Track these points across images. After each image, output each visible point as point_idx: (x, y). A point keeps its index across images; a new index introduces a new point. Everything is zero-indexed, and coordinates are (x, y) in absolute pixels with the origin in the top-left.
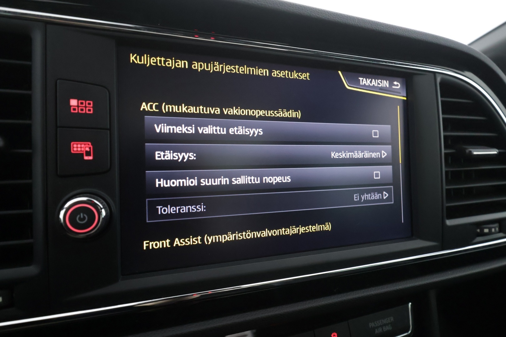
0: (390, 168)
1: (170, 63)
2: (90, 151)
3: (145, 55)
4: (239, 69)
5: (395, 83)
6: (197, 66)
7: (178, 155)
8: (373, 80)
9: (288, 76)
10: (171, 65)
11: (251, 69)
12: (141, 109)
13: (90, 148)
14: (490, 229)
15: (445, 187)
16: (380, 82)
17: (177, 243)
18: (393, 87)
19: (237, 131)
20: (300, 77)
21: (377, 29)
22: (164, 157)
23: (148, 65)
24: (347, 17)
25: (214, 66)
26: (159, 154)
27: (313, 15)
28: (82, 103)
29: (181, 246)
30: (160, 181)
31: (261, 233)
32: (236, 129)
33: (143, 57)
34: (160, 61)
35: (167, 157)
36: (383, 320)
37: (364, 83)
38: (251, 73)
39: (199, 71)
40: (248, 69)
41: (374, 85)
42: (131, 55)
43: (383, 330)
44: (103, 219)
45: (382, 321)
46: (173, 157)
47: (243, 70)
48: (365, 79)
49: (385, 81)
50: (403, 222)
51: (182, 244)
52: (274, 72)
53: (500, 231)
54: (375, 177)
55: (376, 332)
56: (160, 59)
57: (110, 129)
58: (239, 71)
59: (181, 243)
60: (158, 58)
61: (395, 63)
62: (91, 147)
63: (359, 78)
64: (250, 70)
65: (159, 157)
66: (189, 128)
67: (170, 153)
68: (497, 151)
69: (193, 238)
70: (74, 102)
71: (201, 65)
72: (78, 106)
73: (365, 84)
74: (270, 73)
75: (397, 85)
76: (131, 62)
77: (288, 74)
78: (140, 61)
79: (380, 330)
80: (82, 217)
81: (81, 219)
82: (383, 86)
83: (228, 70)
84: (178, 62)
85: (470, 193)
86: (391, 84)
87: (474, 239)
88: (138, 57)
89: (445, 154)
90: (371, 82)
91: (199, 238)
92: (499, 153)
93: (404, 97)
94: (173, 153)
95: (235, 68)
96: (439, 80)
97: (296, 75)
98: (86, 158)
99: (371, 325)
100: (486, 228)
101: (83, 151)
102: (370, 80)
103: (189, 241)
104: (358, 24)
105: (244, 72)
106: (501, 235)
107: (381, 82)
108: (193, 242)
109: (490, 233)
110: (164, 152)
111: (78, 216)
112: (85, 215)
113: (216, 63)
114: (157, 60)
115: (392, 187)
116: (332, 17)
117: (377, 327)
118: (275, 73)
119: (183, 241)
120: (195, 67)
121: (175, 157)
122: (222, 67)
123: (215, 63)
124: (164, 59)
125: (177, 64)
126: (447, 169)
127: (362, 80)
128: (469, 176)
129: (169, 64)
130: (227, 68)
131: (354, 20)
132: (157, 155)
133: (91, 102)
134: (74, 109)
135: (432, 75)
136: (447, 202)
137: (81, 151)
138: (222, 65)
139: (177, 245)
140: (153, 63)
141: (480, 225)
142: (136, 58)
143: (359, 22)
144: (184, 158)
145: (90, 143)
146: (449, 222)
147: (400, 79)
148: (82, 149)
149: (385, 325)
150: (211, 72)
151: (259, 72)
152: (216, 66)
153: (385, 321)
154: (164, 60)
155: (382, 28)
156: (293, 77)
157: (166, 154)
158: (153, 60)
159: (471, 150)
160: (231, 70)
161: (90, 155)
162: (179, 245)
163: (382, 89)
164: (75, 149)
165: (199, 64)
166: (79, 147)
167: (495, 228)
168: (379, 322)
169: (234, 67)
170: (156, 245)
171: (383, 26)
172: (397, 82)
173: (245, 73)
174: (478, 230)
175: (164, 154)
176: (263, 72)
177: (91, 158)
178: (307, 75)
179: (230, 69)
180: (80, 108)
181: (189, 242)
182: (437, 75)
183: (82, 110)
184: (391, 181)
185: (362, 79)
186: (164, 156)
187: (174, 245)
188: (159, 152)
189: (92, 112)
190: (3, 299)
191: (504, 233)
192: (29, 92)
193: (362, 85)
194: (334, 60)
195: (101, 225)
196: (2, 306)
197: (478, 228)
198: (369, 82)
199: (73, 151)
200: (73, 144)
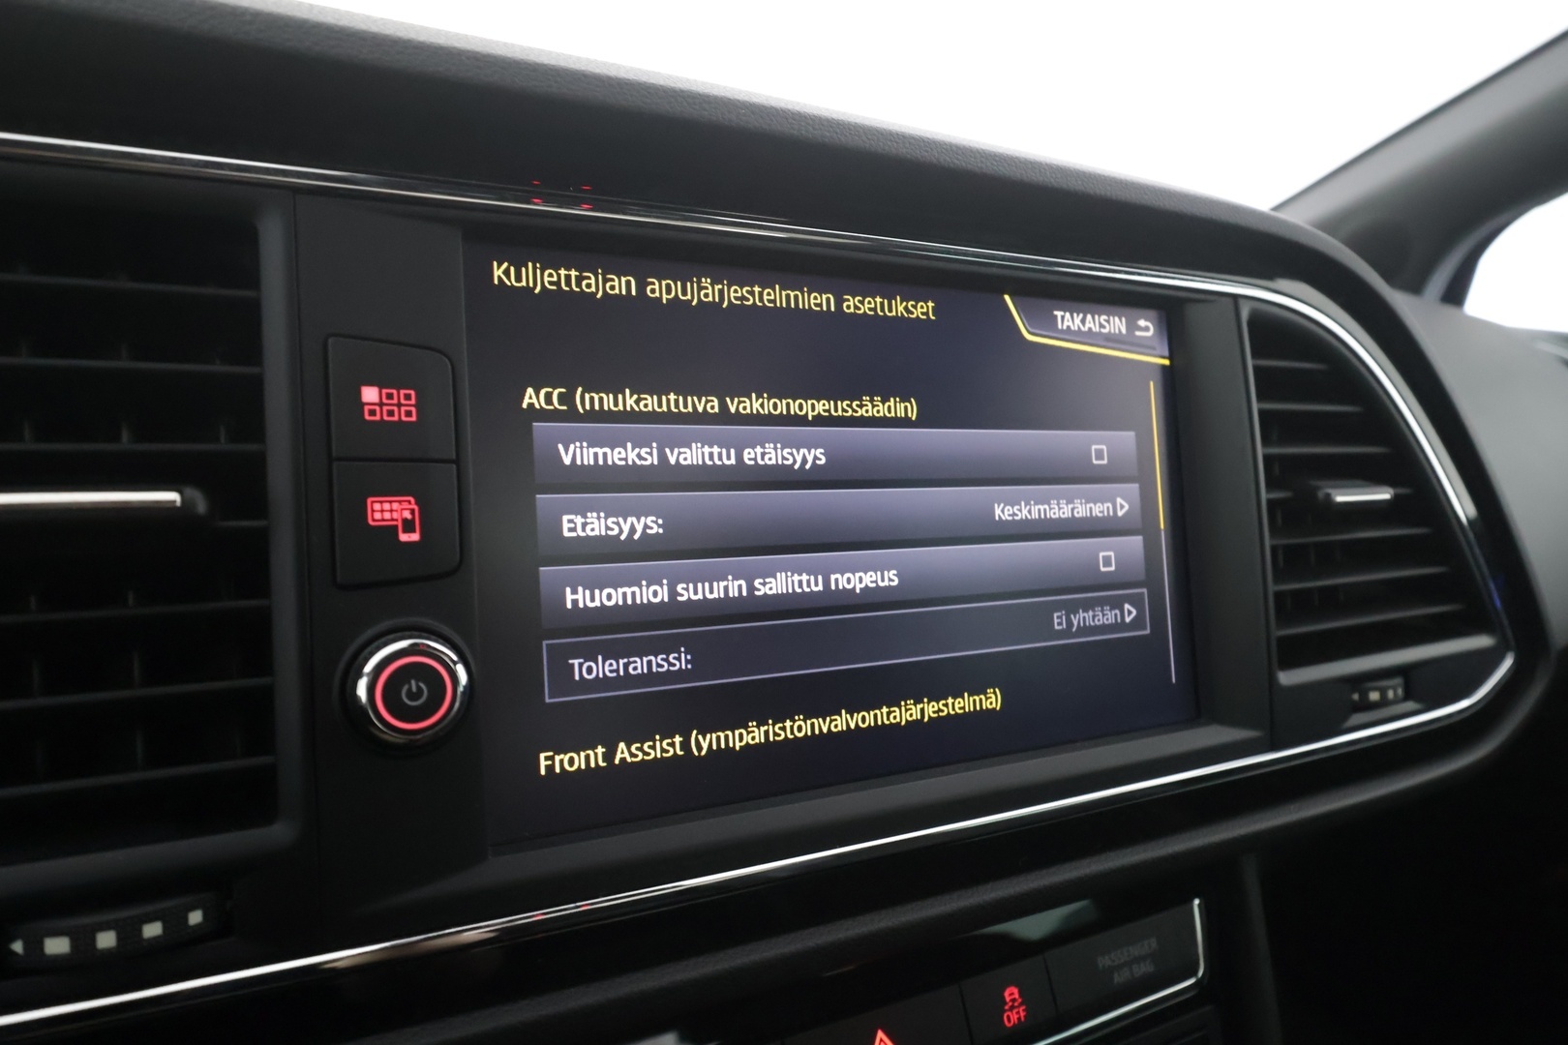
0: (1138, 540)
1: (592, 284)
3: (530, 264)
4: (761, 294)
5: (1142, 323)
6: (659, 289)
7: (618, 524)
8: (1089, 317)
9: (882, 310)
10: (593, 289)
11: (792, 294)
12: (525, 406)
13: (412, 512)
14: (1383, 692)
15: (1272, 588)
16: (1105, 320)
17: (623, 756)
18: (1138, 333)
19: (763, 455)
20: (912, 313)
21: (1098, 192)
22: (584, 530)
23: (537, 291)
25: (700, 288)
26: (570, 521)
27: (945, 160)
28: (390, 396)
29: (632, 762)
30: (574, 592)
31: (831, 721)
32: (759, 450)
33: (524, 270)
34: (568, 278)
35: (593, 530)
36: (1131, 949)
37: (1066, 324)
38: (793, 306)
39: (664, 301)
40: (784, 293)
41: (1090, 329)
42: (495, 263)
43: (1131, 972)
44: (463, 693)
45: (1128, 951)
46: (608, 528)
47: (772, 297)
48: (1068, 315)
49: (1117, 319)
50: (1174, 680)
51: (636, 756)
52: (848, 300)
53: (1407, 697)
54: (1104, 566)
55: (1117, 979)
56: (567, 272)
57: (457, 461)
58: (761, 299)
59: (633, 755)
60: (563, 272)
61: (1139, 274)
62: (416, 508)
63: (1056, 313)
64: (788, 296)
65: (571, 530)
66: (644, 451)
67: (599, 518)
68: (1392, 492)
69: (661, 741)
70: (370, 394)
71: (668, 287)
72: (381, 404)
73: (1068, 327)
74: (839, 302)
75: (1147, 329)
76: (496, 282)
77: (882, 304)
78: (518, 279)
79: (1126, 974)
80: (414, 689)
81: (412, 696)
82: (1112, 331)
83: (736, 298)
84: (613, 280)
85: (1331, 601)
86: (1132, 326)
87: (1346, 718)
88: (512, 269)
89: (1270, 502)
90: (1083, 321)
91: (678, 739)
92: (1396, 498)
93: (1163, 357)
94: (606, 518)
95: (752, 293)
96: (1245, 314)
97: (901, 308)
98: (404, 537)
99: (1104, 961)
100: (1375, 689)
101: (397, 520)
102: (1081, 315)
103: (653, 747)
104: (1052, 180)
105: (774, 301)
106: (1410, 705)
107: (1108, 321)
108: (663, 750)
109: (1384, 702)
110: (585, 517)
111: (406, 687)
112: (422, 685)
113: (706, 282)
114: (559, 275)
115: (1145, 590)
116: (989, 164)
117: (1120, 967)
118: (851, 303)
119: (637, 749)
120: (653, 291)
121: (612, 529)
122: (721, 292)
123: (703, 280)
124: (577, 273)
125: (608, 285)
126: (1275, 542)
127: (1063, 317)
128: (1329, 558)
129: (589, 286)
130: (734, 294)
131: (1043, 170)
132: (566, 526)
133: (412, 393)
134: (372, 413)
135: (1230, 301)
136: (1280, 625)
138: (720, 286)
139: (623, 760)
140: (550, 283)
141: (1360, 681)
142: (507, 273)
144: (633, 530)
146: (1287, 678)
147: (1152, 313)
148: (395, 515)
149: (1139, 960)
150: (694, 303)
151: (812, 301)
152: (707, 288)
153: (1135, 951)
154: (576, 276)
155: (1109, 188)
156: (894, 313)
157: (588, 520)
158: (550, 275)
159: (1330, 491)
160: (743, 298)
161: (414, 531)
162: (629, 760)
163: (1111, 340)
164: (378, 516)
165: (664, 283)
167: (1395, 689)
168: (1122, 954)
169: (749, 289)
170: (571, 762)
171: (1110, 186)
172: (1146, 320)
173: (778, 305)
174: (1356, 697)
175: (583, 520)
176: (819, 301)
177: (415, 537)
178: (928, 307)
179: (739, 295)
181: (652, 752)
182: (1242, 302)
183: (391, 413)
184: (1142, 577)
185: (1062, 313)
186: (584, 525)
187: (617, 762)
188: (572, 517)
189: (414, 418)
190: (205, 916)
191: (1417, 700)
192: (254, 370)
193: (1062, 331)
194: (995, 270)
195: (459, 709)
196: (200, 935)
197: (1354, 692)
198: (1077, 321)
199: (374, 520)
200: (373, 502)
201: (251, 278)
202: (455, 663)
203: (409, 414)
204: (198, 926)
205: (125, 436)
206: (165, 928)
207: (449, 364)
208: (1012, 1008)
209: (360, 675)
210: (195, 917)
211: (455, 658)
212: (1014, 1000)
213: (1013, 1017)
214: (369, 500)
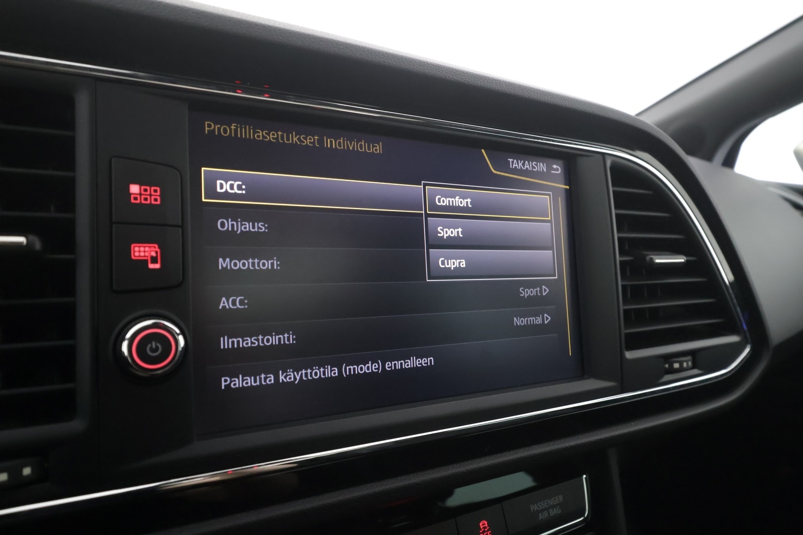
2: (157, 257)
5: (555, 166)
13: (156, 252)
14: (681, 363)
15: (622, 308)
16: (535, 164)
18: (552, 172)
21: (530, 96)
24: (492, 81)
27: (449, 77)
28: (146, 190)
36: (549, 501)
37: (514, 165)
41: (527, 168)
43: (549, 513)
44: (181, 351)
45: (547, 502)
48: (515, 161)
49: (541, 164)
50: (570, 354)
53: (693, 367)
55: (541, 517)
57: (182, 227)
61: (553, 141)
62: (159, 251)
63: (509, 159)
68: (685, 258)
70: (134, 189)
72: (140, 194)
73: (515, 167)
75: (557, 170)
79: (546, 514)
80: (154, 347)
81: (153, 350)
82: (539, 170)
85: (655, 315)
86: (549, 168)
87: (661, 377)
89: (621, 262)
90: (523, 164)
92: (687, 261)
93: (565, 185)
96: (608, 163)
98: (151, 266)
99: (534, 508)
100: (676, 362)
101: (148, 257)
102: (522, 161)
106: (696, 371)
107: (537, 165)
109: (681, 370)
111: (149, 346)
112: (159, 345)
115: (555, 307)
116: (472, 79)
117: (542, 511)
126: (624, 283)
127: (513, 162)
128: (654, 293)
131: (501, 84)
133: (158, 189)
134: (136, 199)
135: (601, 157)
136: (627, 327)
137: (145, 256)
141: (669, 358)
143: (507, 87)
145: (156, 246)
146: (629, 355)
147: (560, 162)
148: (147, 254)
149: (553, 507)
153: (551, 502)
155: (536, 95)
159: (652, 257)
161: (157, 263)
163: (538, 175)
164: (137, 254)
166: (142, 251)
167: (687, 362)
168: (544, 503)
171: (537, 93)
172: (557, 165)
174: (667, 366)
177: (157, 266)
180: (143, 197)
182: (606, 156)
183: (146, 199)
189: (158, 202)
190: (32, 470)
191: (699, 369)
192: (71, 174)
193: (512, 169)
194: (476, 135)
195: (178, 360)
196: (30, 481)
197: (666, 364)
198: (520, 164)
199: (135, 256)
200: (134, 247)
201: (71, 125)
202: (178, 335)
203: (156, 200)
204: (28, 476)
206: (9, 476)
207: (178, 173)
208: (483, 532)
209: (124, 339)
210: (27, 471)
211: (178, 331)
212: (485, 528)
214: (132, 246)
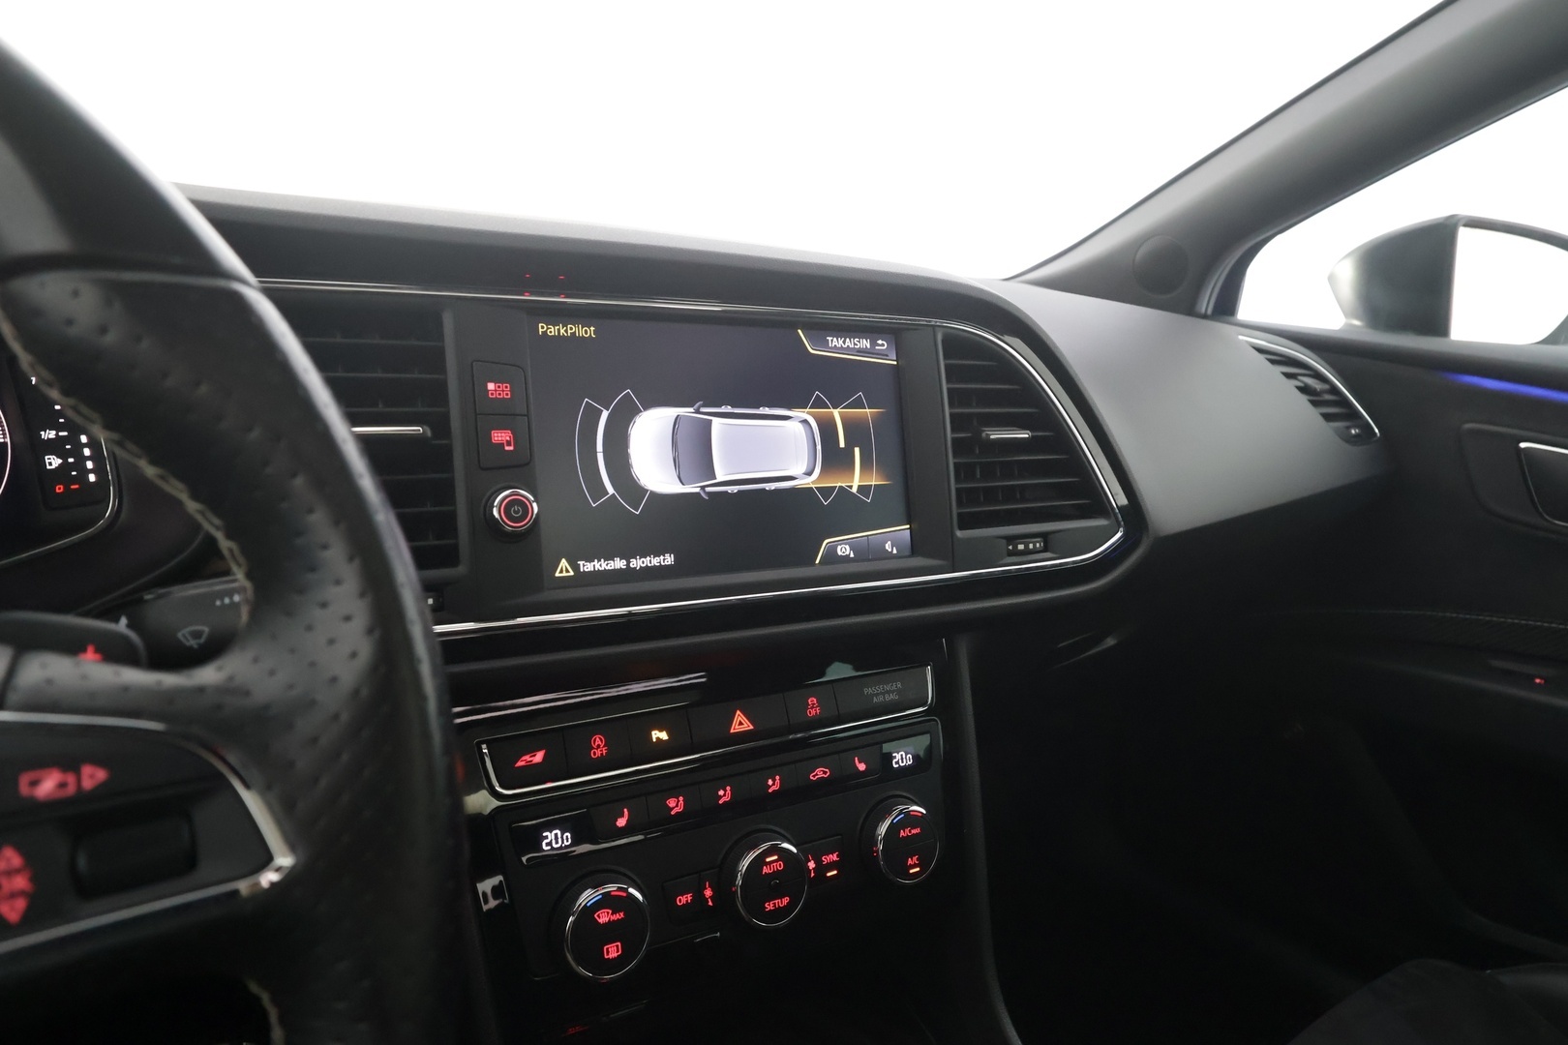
5: (880, 342)
8: (848, 340)
13: (510, 437)
15: (954, 486)
16: (857, 341)
18: (877, 348)
28: (499, 387)
36: (885, 686)
41: (848, 346)
42: (540, 325)
43: (883, 697)
44: (536, 515)
45: (883, 688)
48: (835, 339)
49: (864, 340)
53: (1045, 549)
55: (875, 700)
57: (527, 416)
62: (512, 436)
63: (828, 338)
68: (1030, 433)
70: (491, 386)
72: (496, 390)
73: (835, 345)
75: (883, 345)
76: (540, 333)
79: (881, 698)
80: (516, 509)
81: (515, 512)
82: (862, 347)
85: (990, 495)
86: (874, 344)
87: (1002, 558)
89: (954, 440)
90: (844, 342)
92: (1034, 437)
93: (893, 360)
96: (940, 335)
98: (507, 448)
99: (867, 691)
100: (1021, 543)
101: (504, 441)
102: (843, 339)
106: (1048, 555)
107: (859, 342)
109: (1027, 552)
111: (512, 509)
112: (519, 508)
117: (877, 695)
126: (956, 461)
127: (832, 340)
133: (508, 385)
134: (492, 394)
135: (930, 329)
136: (959, 507)
141: (1012, 539)
146: (962, 534)
147: (886, 337)
148: (503, 439)
149: (888, 692)
153: (888, 687)
159: (988, 432)
161: (511, 446)
163: (861, 352)
164: (496, 439)
167: (1035, 544)
168: (879, 688)
172: (882, 341)
174: (1010, 547)
177: (511, 448)
180: (497, 393)
182: (937, 328)
183: (500, 394)
185: (832, 338)
189: (509, 397)
190: (435, 602)
191: (1053, 552)
192: (442, 377)
193: (831, 348)
194: (792, 317)
195: (535, 520)
196: (433, 609)
197: (1007, 545)
198: (841, 342)
199: (494, 440)
200: (494, 433)
201: (441, 337)
202: (533, 502)
203: (507, 395)
204: (432, 606)
205: (380, 406)
207: (523, 372)
208: (812, 708)
209: (493, 505)
210: (430, 601)
211: (532, 499)
212: (814, 706)
213: (812, 713)
214: (492, 432)
